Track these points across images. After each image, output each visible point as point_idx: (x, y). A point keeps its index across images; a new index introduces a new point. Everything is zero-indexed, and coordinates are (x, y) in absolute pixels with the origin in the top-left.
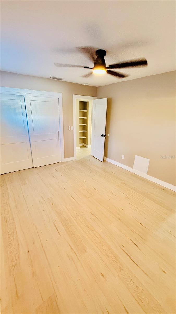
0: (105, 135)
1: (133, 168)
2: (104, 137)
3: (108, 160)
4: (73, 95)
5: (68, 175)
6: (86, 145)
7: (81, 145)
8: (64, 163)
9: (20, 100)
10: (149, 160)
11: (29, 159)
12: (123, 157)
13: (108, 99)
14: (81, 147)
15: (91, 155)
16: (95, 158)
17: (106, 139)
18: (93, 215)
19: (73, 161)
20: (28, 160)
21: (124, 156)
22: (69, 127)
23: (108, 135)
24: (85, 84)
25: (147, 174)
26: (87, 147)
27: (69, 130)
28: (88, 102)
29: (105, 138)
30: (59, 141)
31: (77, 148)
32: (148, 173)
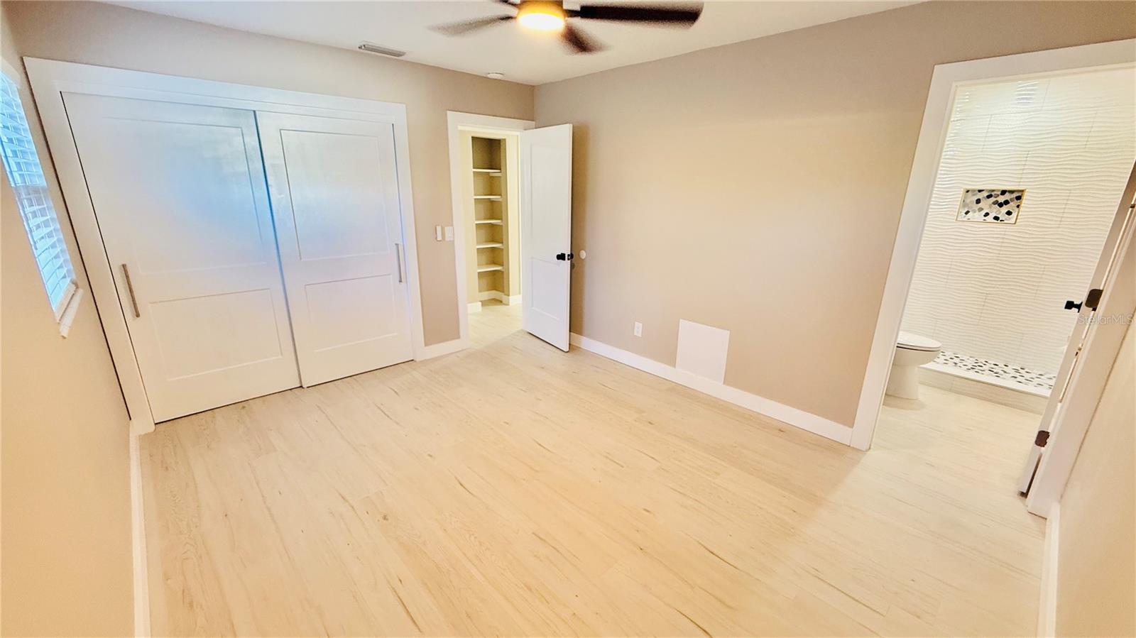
0: (571, 256)
1: (675, 367)
2: (567, 263)
3: (586, 343)
4: (448, 112)
5: (440, 406)
6: (504, 297)
7: (486, 295)
8: (424, 362)
9: (241, 128)
10: (729, 332)
11: (282, 354)
12: (638, 329)
13: (573, 127)
14: (485, 303)
15: (522, 330)
16: (539, 341)
17: (575, 268)
18: (545, 541)
19: (458, 354)
20: (281, 357)
21: (641, 325)
22: (439, 229)
23: (583, 254)
24: (489, 76)
25: (724, 383)
26: (508, 305)
27: (439, 238)
28: (505, 140)
29: (572, 266)
30: (400, 281)
31: (472, 309)
32: (728, 380)
